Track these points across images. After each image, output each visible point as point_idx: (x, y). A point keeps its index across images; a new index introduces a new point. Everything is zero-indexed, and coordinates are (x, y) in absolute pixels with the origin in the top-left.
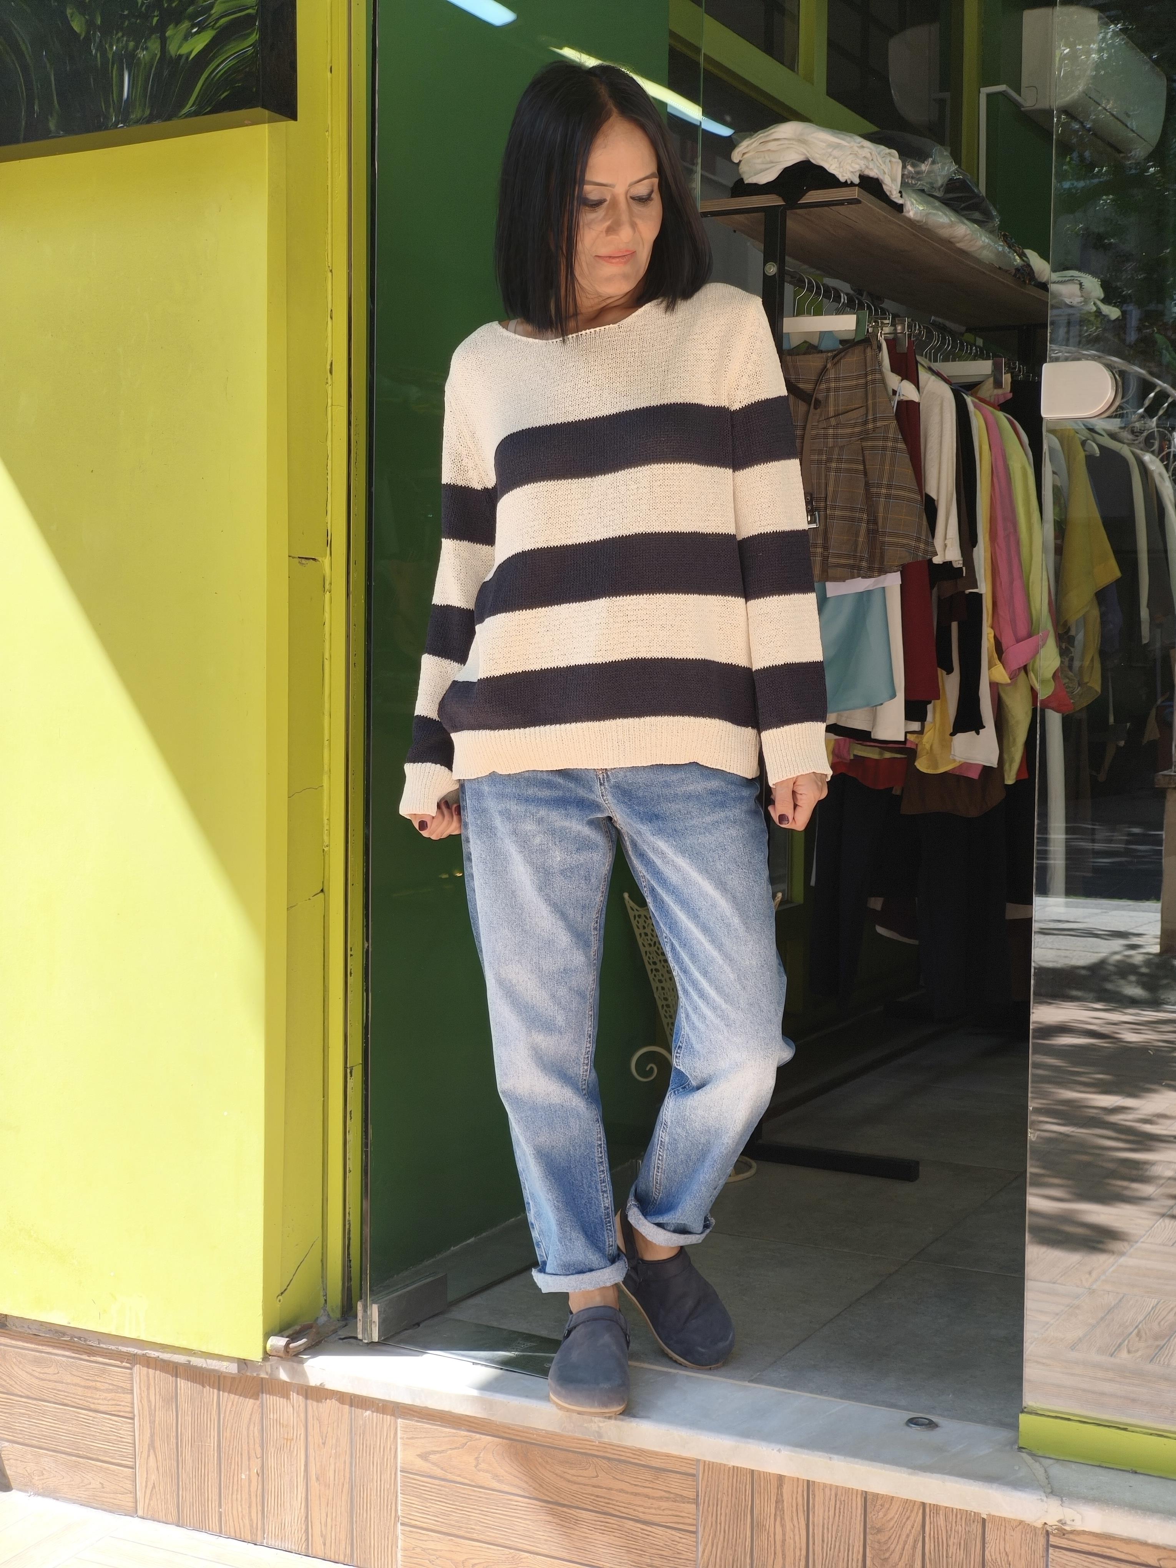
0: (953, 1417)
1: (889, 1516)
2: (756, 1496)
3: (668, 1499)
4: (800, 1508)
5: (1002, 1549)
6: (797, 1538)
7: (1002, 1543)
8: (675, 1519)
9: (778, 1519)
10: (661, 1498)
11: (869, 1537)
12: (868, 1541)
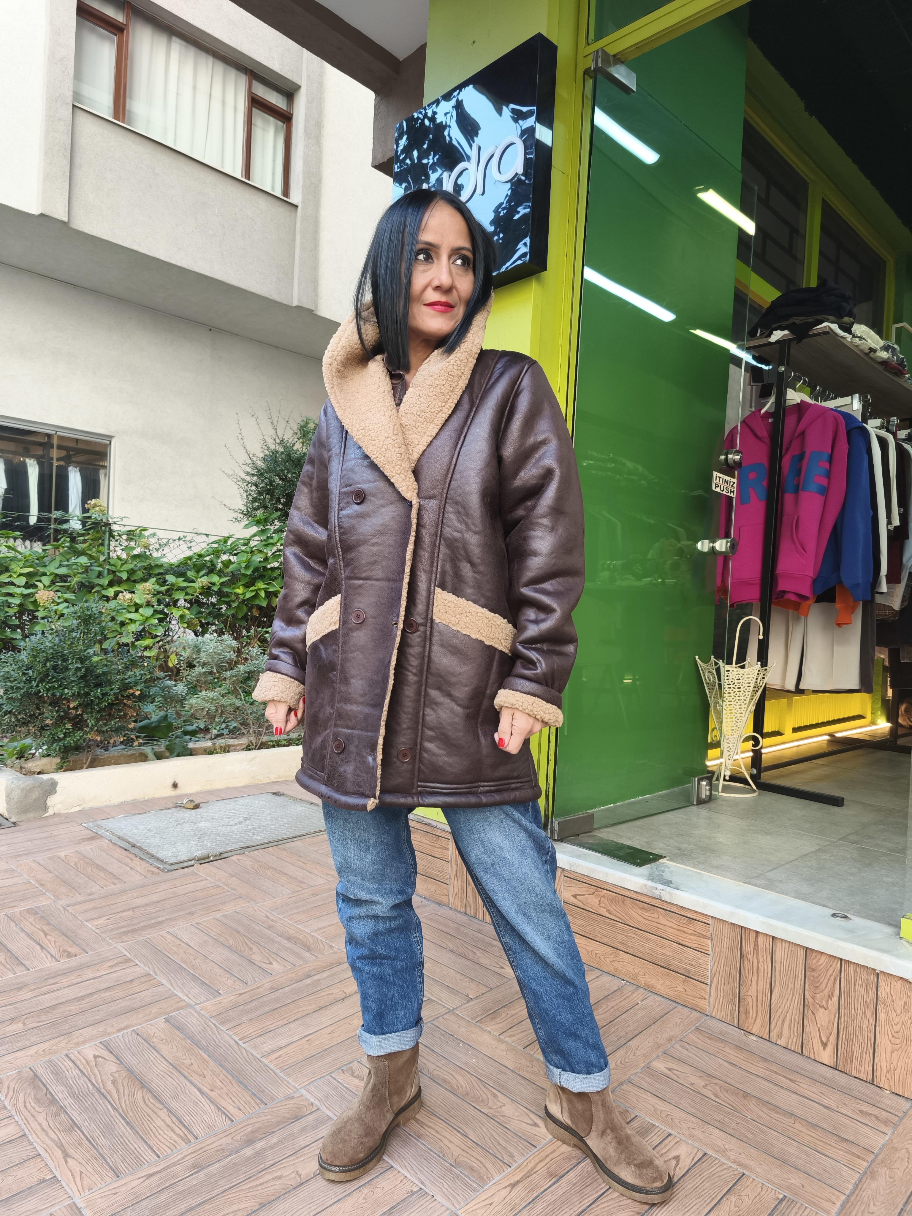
0: (860, 916)
1: (820, 963)
2: (743, 940)
3: (695, 935)
4: (768, 950)
5: (889, 993)
6: (766, 967)
7: (889, 988)
8: (699, 946)
9: (755, 955)
10: (692, 934)
11: (807, 973)
12: (807, 975)
